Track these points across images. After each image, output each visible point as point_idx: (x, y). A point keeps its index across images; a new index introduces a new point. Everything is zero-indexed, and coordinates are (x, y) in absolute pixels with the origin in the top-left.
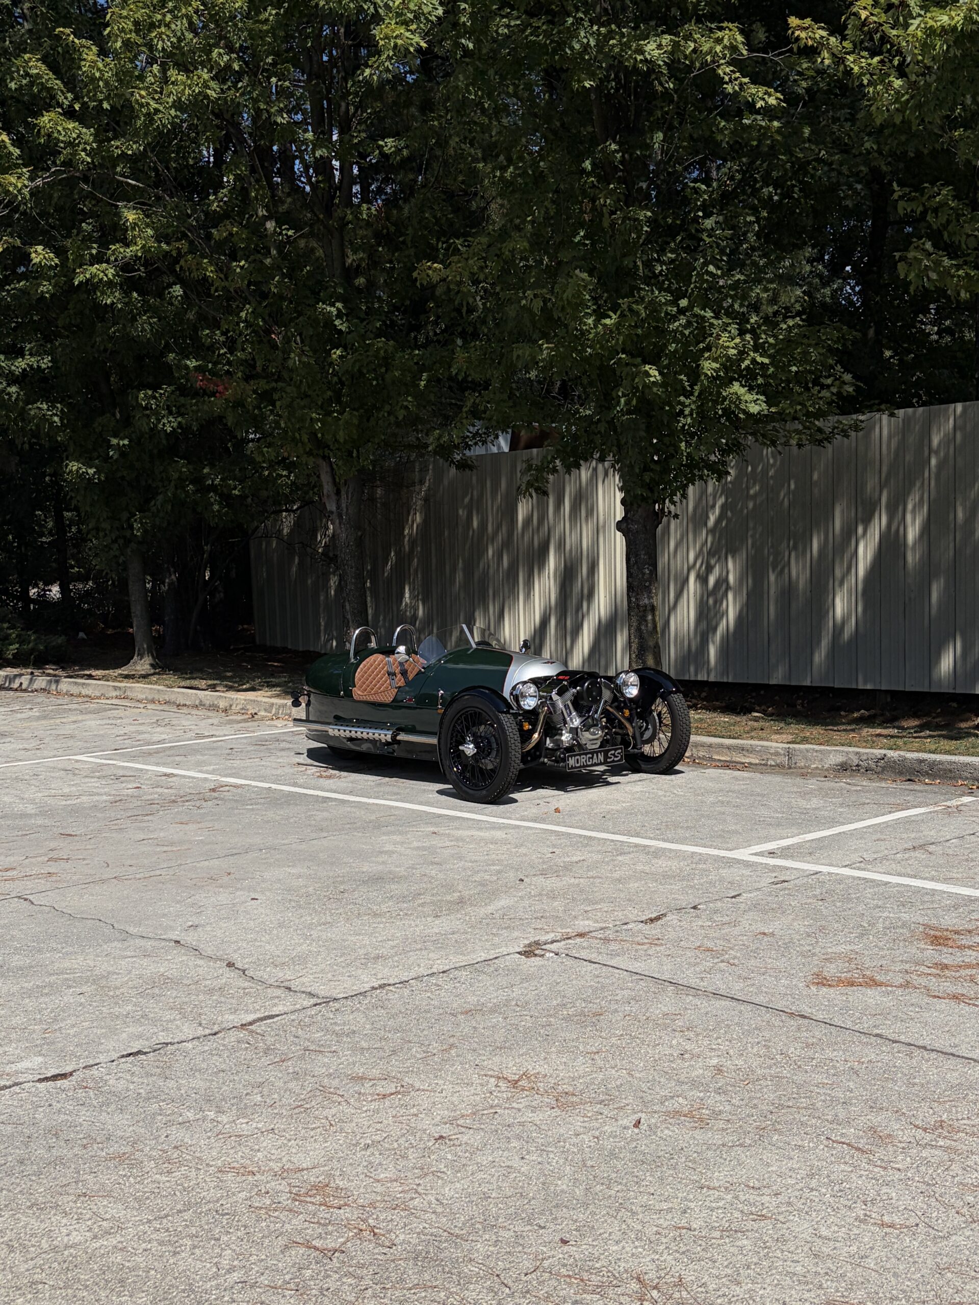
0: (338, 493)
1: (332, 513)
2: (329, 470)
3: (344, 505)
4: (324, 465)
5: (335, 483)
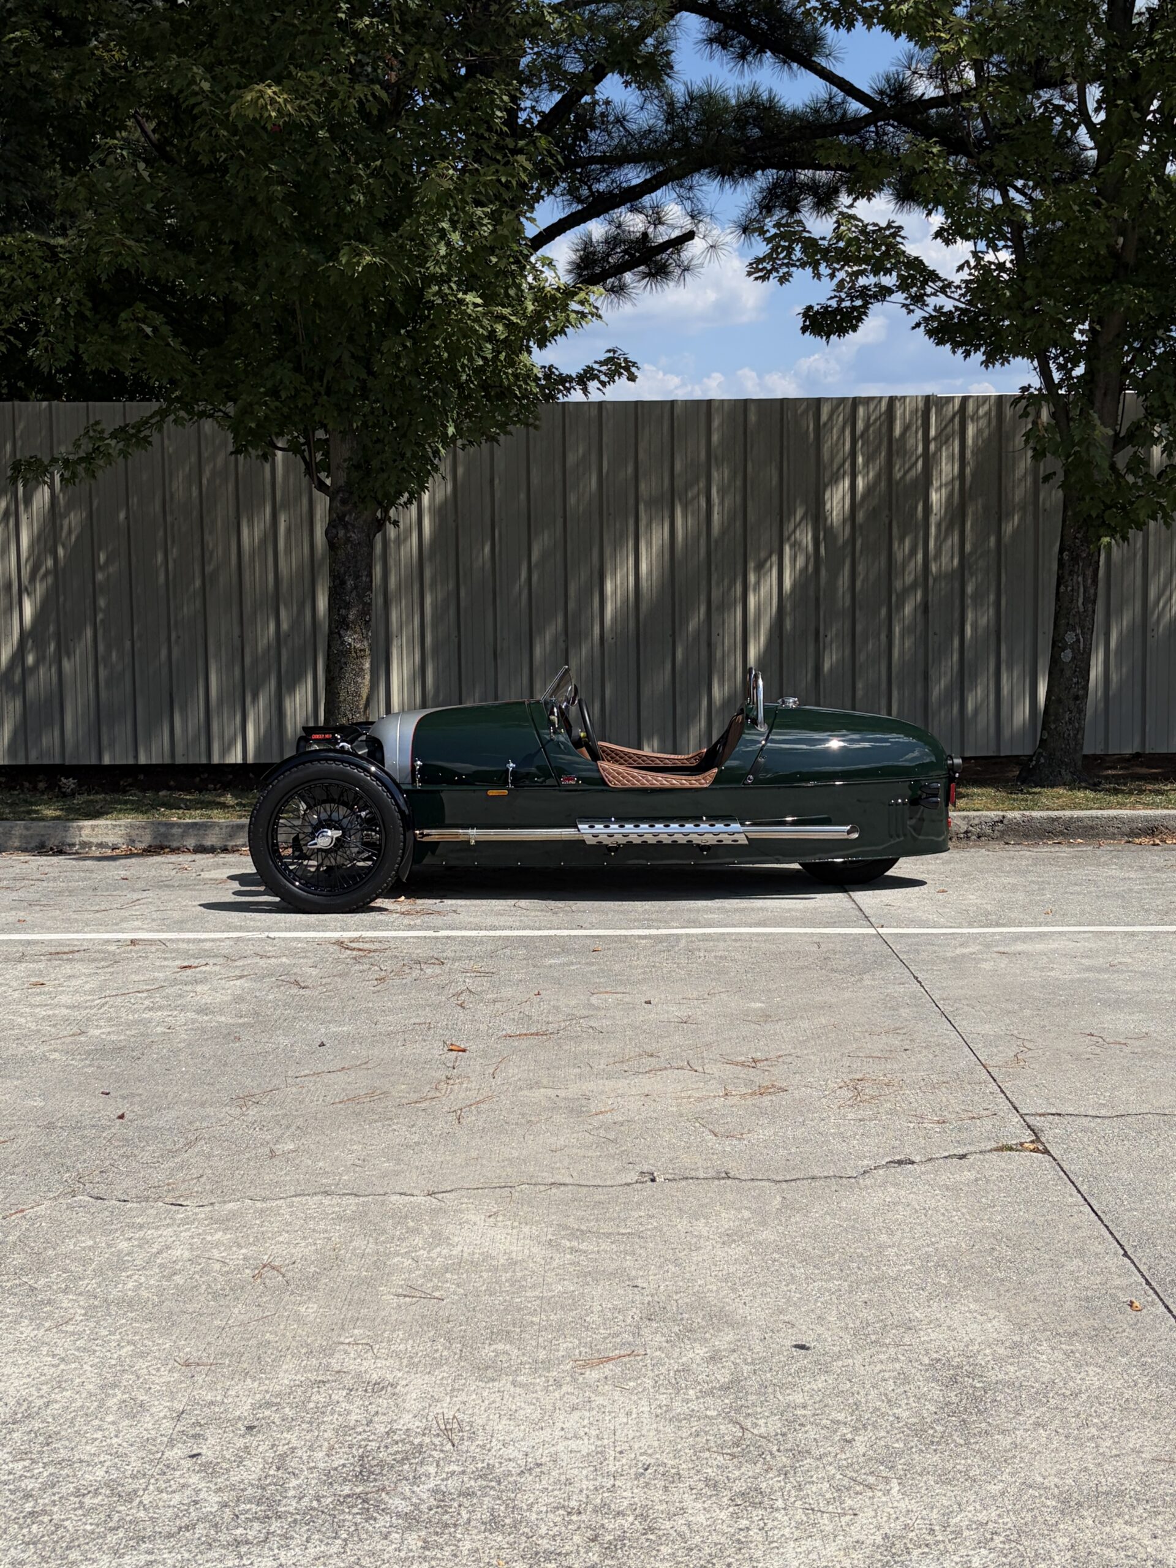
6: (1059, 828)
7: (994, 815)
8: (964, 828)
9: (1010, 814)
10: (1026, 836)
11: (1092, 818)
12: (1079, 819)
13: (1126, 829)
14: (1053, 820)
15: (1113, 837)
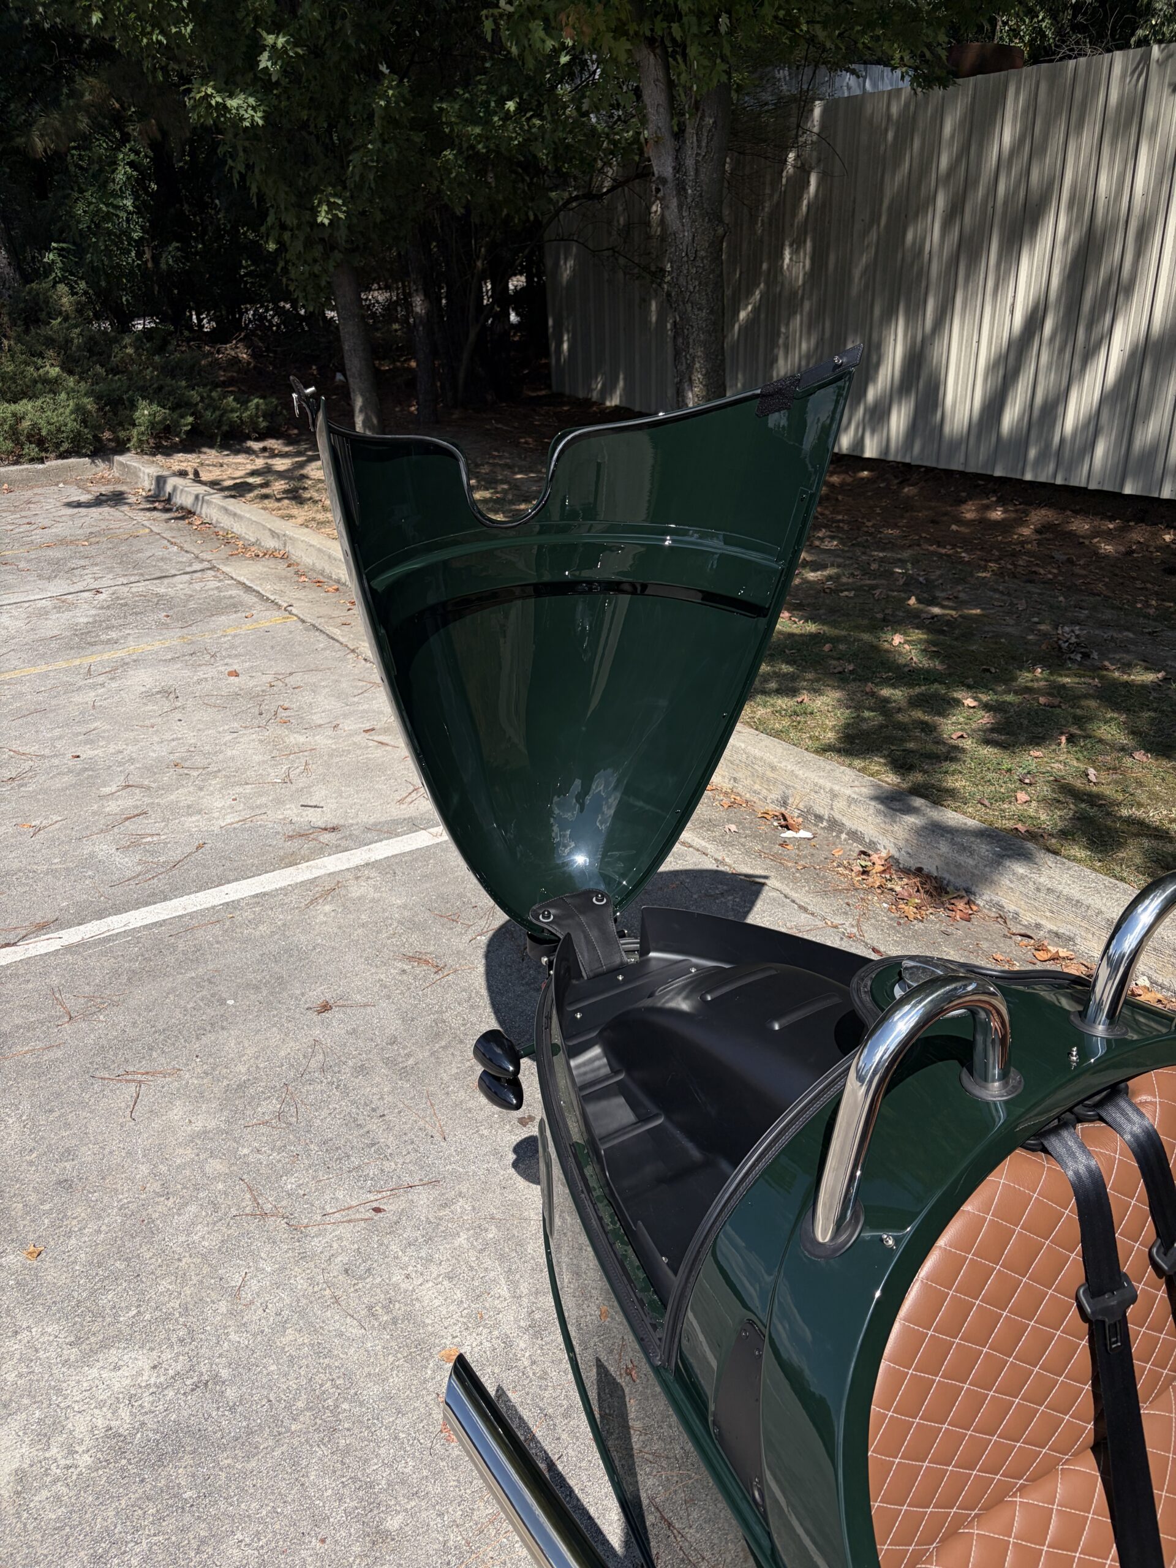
0: (679, 135)
1: (663, 181)
2: (661, 75)
3: (690, 162)
4: (651, 63)
5: (674, 108)
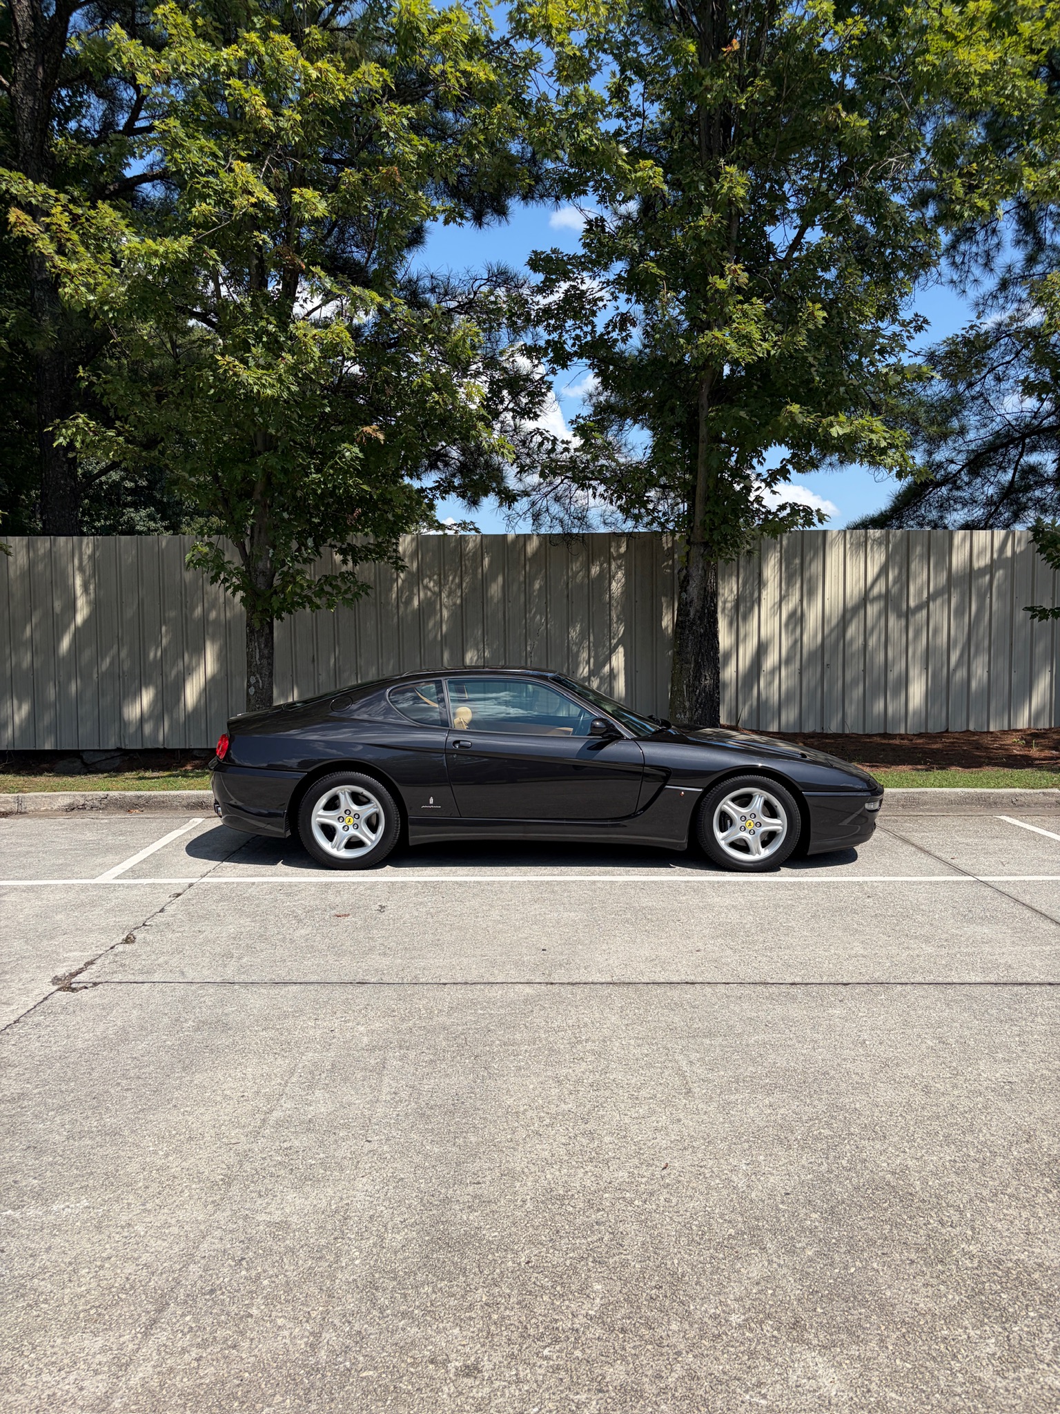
6: (143, 802)
7: (102, 794)
8: (82, 802)
9: (112, 793)
10: (122, 807)
11: (164, 796)
12: (155, 797)
13: (184, 803)
14: (139, 797)
15: (176, 809)
